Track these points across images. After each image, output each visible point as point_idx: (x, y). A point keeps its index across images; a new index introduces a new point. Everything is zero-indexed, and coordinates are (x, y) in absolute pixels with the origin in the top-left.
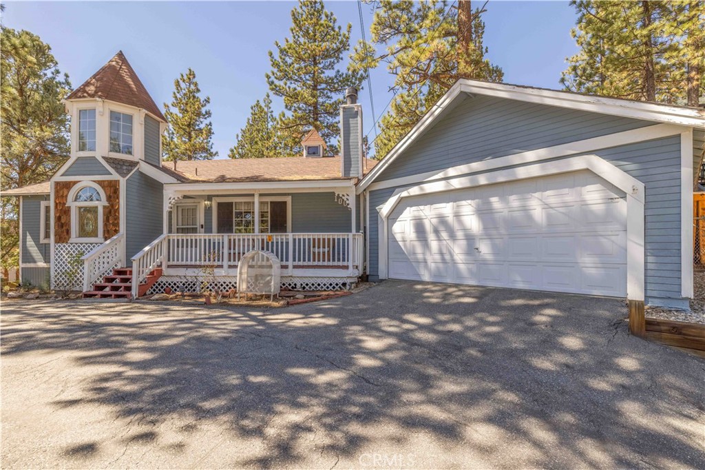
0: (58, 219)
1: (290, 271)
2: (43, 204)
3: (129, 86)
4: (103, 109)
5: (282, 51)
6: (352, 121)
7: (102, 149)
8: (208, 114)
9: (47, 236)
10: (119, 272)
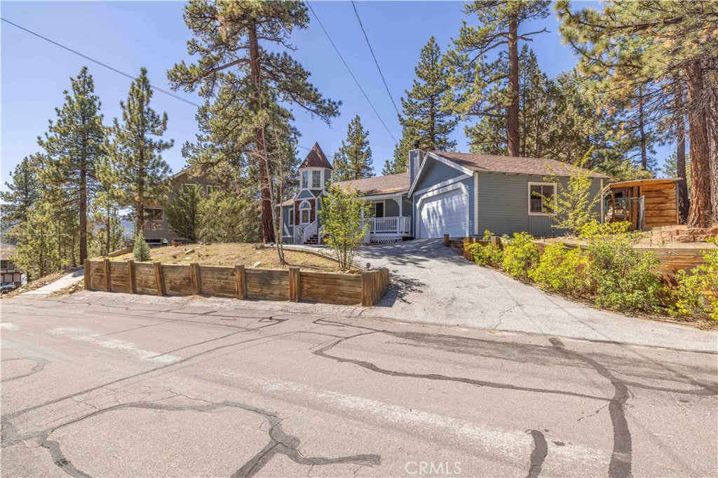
0: (296, 216)
1: (375, 235)
2: (290, 209)
3: (319, 158)
4: (310, 170)
5: (410, 95)
6: (415, 158)
7: (310, 187)
8: (368, 143)
9: (292, 223)
10: (314, 236)
